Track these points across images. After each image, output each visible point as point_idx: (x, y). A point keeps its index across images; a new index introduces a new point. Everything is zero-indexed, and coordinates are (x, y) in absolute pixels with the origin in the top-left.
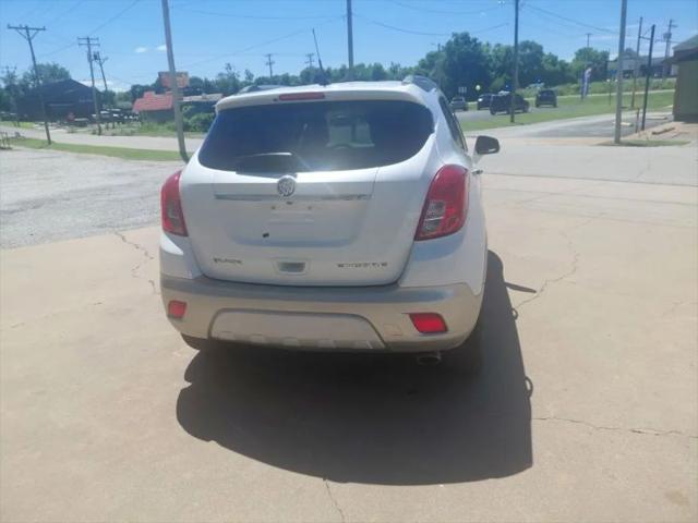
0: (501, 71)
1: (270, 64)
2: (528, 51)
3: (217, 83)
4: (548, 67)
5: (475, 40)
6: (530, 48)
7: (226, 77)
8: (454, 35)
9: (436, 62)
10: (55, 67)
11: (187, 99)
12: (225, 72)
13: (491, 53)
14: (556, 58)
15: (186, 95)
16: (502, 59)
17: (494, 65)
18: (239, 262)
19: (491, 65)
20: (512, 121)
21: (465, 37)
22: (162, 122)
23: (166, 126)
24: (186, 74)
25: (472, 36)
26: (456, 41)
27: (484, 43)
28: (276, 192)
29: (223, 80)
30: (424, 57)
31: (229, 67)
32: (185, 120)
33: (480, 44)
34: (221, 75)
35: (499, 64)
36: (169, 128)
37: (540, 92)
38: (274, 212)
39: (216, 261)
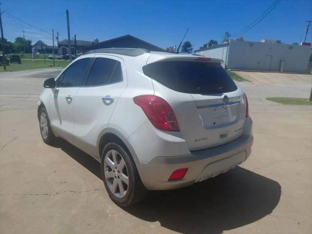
18: (206, 138)
20: (5, 69)
28: (222, 102)
37: (13, 56)
38: (216, 112)
39: (196, 140)
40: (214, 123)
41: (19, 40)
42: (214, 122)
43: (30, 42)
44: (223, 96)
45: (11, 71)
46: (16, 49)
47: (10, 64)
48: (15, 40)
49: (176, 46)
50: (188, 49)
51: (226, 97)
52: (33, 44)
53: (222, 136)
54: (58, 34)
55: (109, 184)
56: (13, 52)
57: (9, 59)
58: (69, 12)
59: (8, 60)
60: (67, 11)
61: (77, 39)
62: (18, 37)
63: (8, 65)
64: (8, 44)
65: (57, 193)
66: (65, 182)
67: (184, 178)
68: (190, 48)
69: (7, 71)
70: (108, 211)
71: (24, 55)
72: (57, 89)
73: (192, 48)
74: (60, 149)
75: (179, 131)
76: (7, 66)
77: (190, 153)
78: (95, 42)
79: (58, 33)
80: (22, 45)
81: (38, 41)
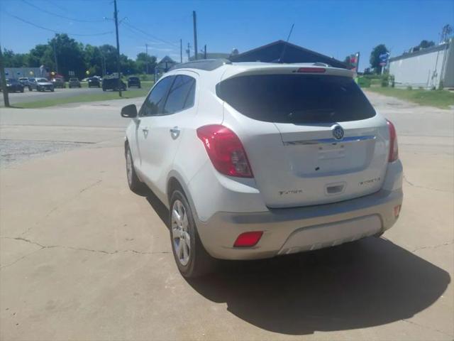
0: (93, 63)
2: (109, 51)
4: (123, 63)
5: (73, 40)
6: (110, 49)
8: (57, 35)
9: (45, 52)
13: (84, 50)
14: (126, 58)
16: (92, 54)
17: (88, 58)
18: (300, 191)
19: (85, 58)
20: (120, 95)
21: (65, 37)
25: (70, 37)
26: (59, 39)
27: (79, 43)
28: (332, 137)
30: (34, 48)
33: (77, 43)
35: (90, 58)
37: (131, 78)
38: (321, 151)
39: (281, 193)
40: (317, 169)
41: (142, 56)
42: (316, 167)
43: (154, 59)
44: (333, 127)
45: (127, 98)
46: (137, 68)
47: (127, 88)
48: (136, 57)
49: (359, 53)
50: (381, 56)
51: (338, 128)
52: (158, 61)
53: (331, 189)
54: (189, 47)
55: (176, 245)
56: (133, 72)
57: (127, 82)
58: (196, 13)
59: (125, 84)
60: (194, 12)
61: (207, 52)
62: (141, 52)
63: (125, 90)
64: (128, 63)
65: (116, 252)
66: (132, 239)
67: (257, 245)
68: (384, 55)
69: (123, 98)
70: (167, 281)
71: (146, 77)
72: (140, 119)
73: (388, 56)
74: (145, 198)
75: (252, 176)
76: (123, 92)
77: (267, 210)
78: (233, 55)
79: (189, 44)
80: (144, 63)
81: (164, 57)
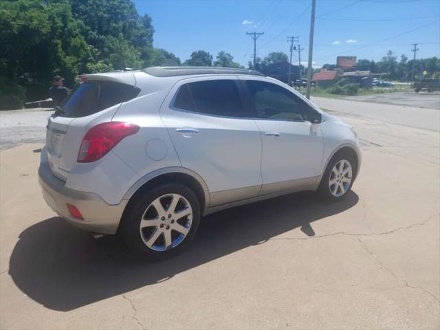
1: (415, 51)
3: (380, 63)
7: (388, 60)
10: (281, 54)
11: (345, 74)
12: (387, 56)
15: (345, 72)
22: (325, 88)
23: (327, 90)
24: (355, 58)
29: (386, 62)
31: (390, 52)
32: (339, 87)
34: (384, 58)
36: (327, 92)
